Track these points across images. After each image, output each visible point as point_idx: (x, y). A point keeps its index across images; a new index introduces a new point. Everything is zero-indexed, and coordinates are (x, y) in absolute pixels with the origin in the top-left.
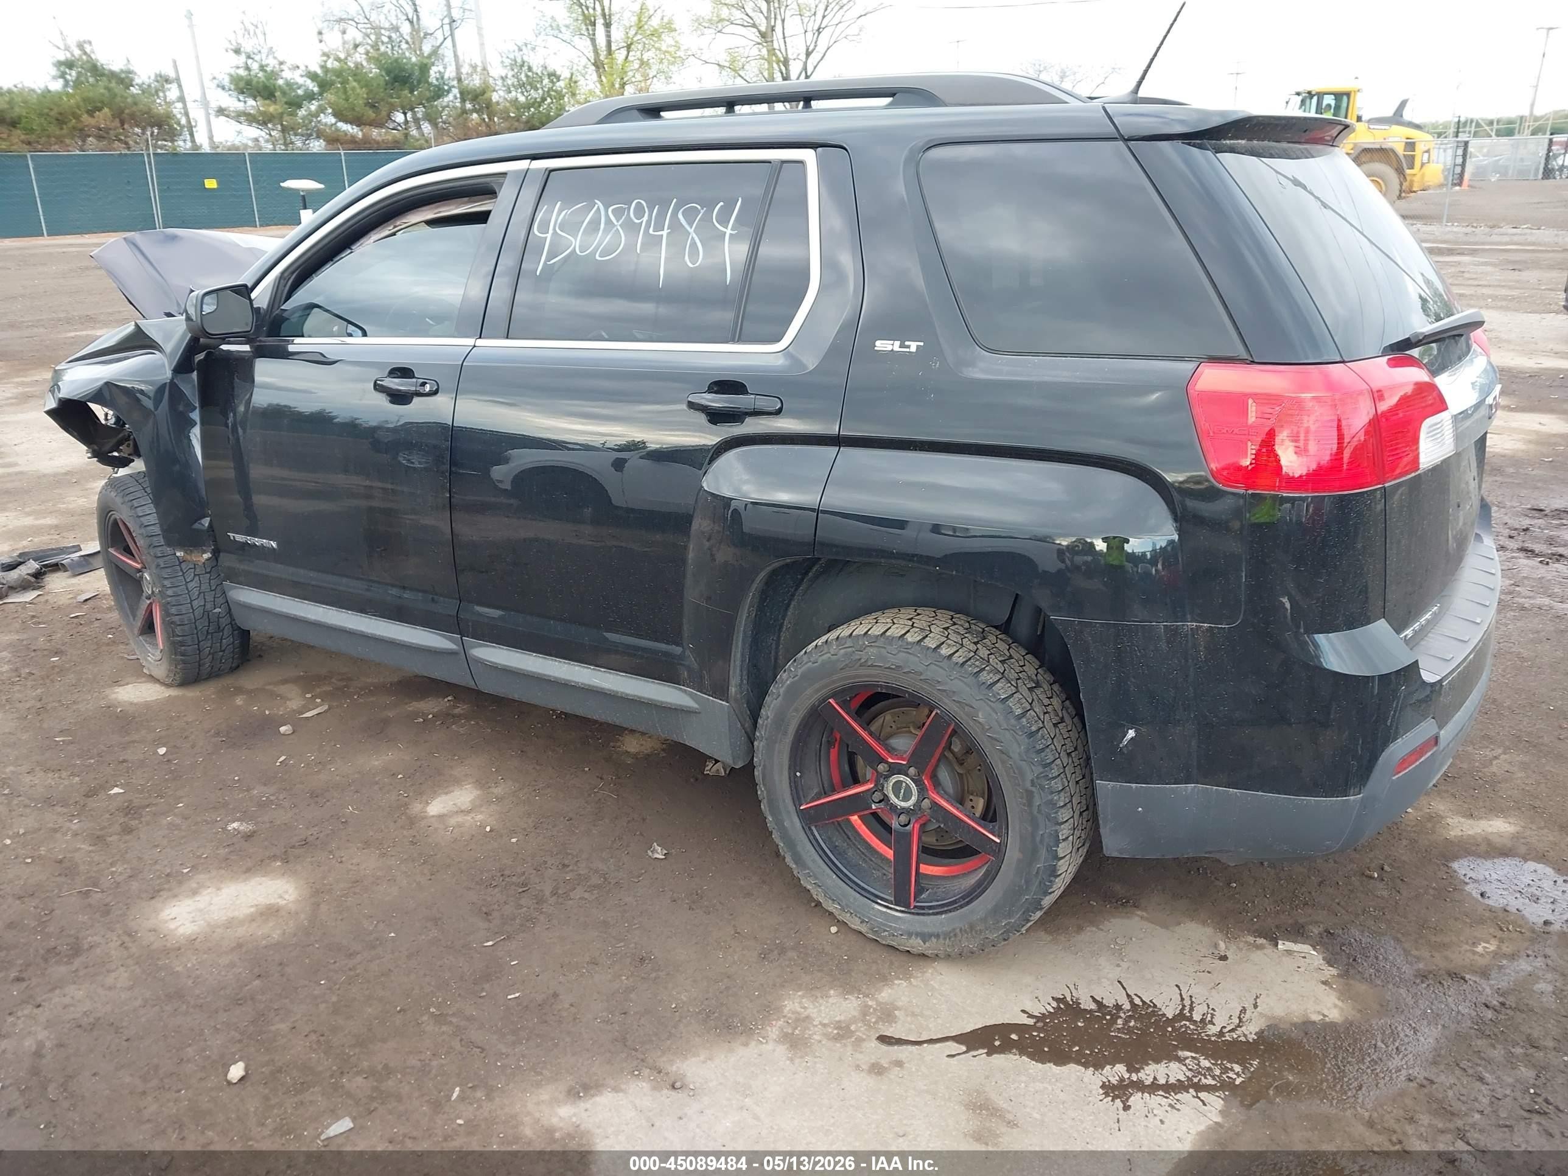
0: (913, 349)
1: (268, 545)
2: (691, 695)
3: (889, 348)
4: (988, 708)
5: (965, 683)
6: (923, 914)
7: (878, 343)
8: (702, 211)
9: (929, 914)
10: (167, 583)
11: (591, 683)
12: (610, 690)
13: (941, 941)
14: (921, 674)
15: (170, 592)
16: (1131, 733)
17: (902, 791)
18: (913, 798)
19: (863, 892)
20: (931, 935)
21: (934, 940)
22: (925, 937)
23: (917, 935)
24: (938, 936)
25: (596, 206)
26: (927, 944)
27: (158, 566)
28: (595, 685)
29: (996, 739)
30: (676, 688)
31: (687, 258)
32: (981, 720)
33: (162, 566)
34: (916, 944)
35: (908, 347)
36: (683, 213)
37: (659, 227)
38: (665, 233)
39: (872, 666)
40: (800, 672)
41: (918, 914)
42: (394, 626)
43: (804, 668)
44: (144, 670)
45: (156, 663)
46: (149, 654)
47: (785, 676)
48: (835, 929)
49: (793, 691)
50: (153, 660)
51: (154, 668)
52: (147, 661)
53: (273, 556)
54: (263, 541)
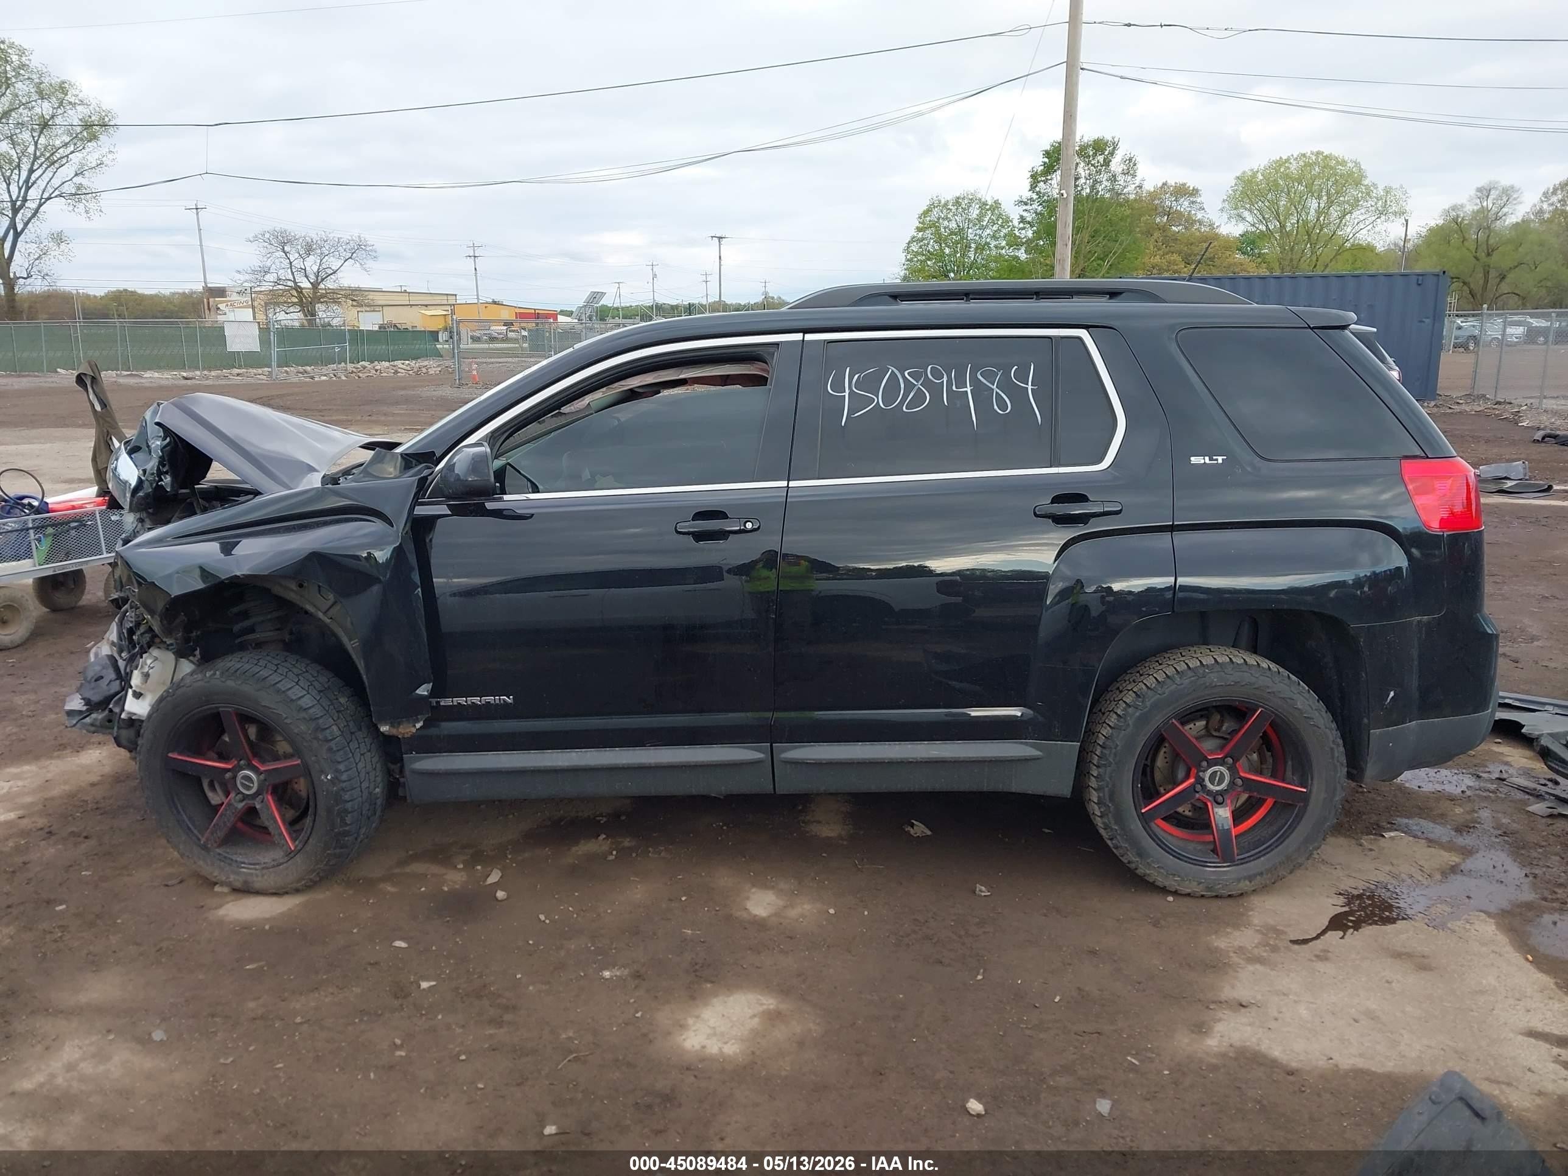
0: (1220, 461)
1: (497, 702)
2: (1033, 746)
3: (1202, 462)
4: (1302, 698)
5: (1285, 684)
6: (1247, 862)
7: (1192, 459)
8: (1000, 374)
9: (1250, 861)
10: (342, 767)
11: (931, 756)
12: (952, 758)
13: (1265, 876)
14: (1254, 684)
15: (344, 777)
16: (1392, 694)
17: (1217, 779)
18: (1226, 781)
19: (1194, 862)
20: (1255, 876)
21: (1258, 877)
22: (1250, 878)
23: (1245, 878)
24: (1261, 874)
25: (890, 370)
26: (1253, 883)
27: (330, 749)
28: (934, 756)
29: (1308, 718)
30: (1021, 743)
31: (996, 407)
32: (1300, 707)
33: (335, 749)
34: (1245, 885)
35: (1217, 460)
36: (981, 374)
37: (961, 383)
38: (969, 389)
39: (1216, 686)
40: (1148, 704)
41: (1242, 864)
42: (682, 750)
43: (1153, 700)
44: (217, 889)
45: (265, 871)
46: (243, 865)
47: (1130, 710)
48: (1170, 899)
49: (1143, 719)
50: (256, 869)
51: (260, 879)
52: (238, 873)
53: (503, 712)
54: (490, 699)
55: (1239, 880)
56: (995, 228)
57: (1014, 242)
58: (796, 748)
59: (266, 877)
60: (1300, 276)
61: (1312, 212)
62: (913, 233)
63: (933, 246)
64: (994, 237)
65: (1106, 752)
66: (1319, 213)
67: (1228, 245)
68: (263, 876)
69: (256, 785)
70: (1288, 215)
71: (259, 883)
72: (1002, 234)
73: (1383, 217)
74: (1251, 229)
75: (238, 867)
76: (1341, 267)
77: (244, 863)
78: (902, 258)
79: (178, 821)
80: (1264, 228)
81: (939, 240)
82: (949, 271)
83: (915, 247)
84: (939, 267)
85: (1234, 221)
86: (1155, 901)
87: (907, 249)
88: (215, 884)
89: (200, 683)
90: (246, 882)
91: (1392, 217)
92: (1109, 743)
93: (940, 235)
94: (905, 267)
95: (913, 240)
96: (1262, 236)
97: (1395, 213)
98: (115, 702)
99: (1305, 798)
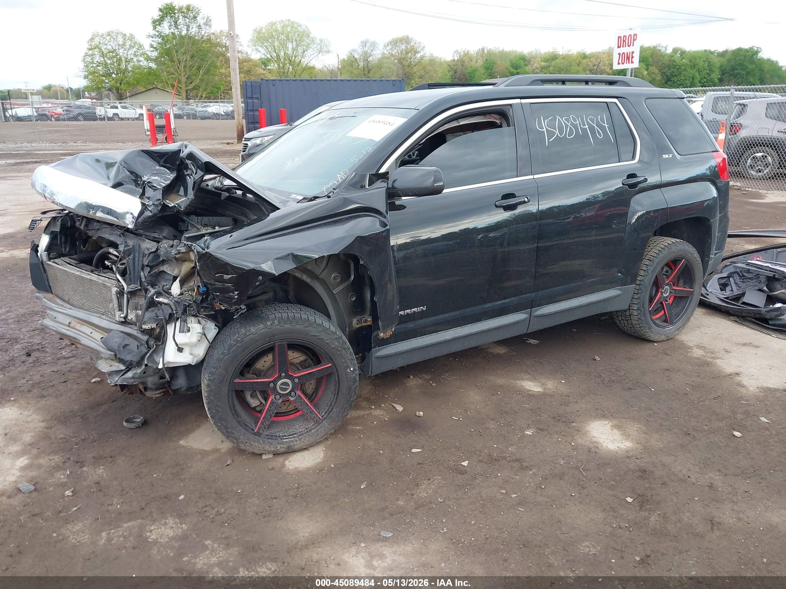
0: (671, 156)
1: (419, 310)
2: (619, 289)
3: (666, 157)
4: (695, 253)
5: (691, 248)
7: (663, 156)
9: (676, 323)
12: (595, 301)
17: (666, 291)
18: (669, 292)
19: (663, 327)
20: (680, 328)
22: (678, 329)
25: (558, 118)
30: (616, 289)
31: (598, 135)
38: (587, 127)
39: (675, 252)
42: (496, 320)
43: (657, 261)
44: (264, 457)
45: (301, 437)
46: (285, 438)
47: (649, 267)
48: (656, 344)
49: (654, 271)
50: (294, 437)
51: (298, 442)
52: (282, 443)
53: (421, 315)
54: (415, 309)
55: (675, 331)
56: (134, 50)
57: (148, 59)
58: (540, 309)
59: (302, 440)
60: (284, 80)
61: (290, 49)
62: (86, 51)
63: (98, 58)
64: (135, 55)
65: (641, 287)
66: (293, 49)
67: (256, 64)
68: (300, 440)
69: (291, 386)
70: (280, 50)
71: (298, 444)
72: (139, 53)
73: (321, 53)
74: (263, 56)
75: (281, 439)
76: (306, 76)
77: (285, 436)
78: (82, 65)
79: (238, 422)
80: (269, 56)
81: (103, 55)
82: (112, 73)
83: (89, 59)
84: (105, 70)
85: (255, 52)
86: (650, 345)
87: (84, 60)
88: (261, 454)
89: (263, 331)
90: (289, 447)
91: (325, 54)
92: (642, 283)
93: (103, 52)
94: (84, 70)
95: (86, 55)
96: (268, 60)
97: (326, 52)
98: (147, 359)
99: (692, 293)
